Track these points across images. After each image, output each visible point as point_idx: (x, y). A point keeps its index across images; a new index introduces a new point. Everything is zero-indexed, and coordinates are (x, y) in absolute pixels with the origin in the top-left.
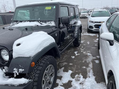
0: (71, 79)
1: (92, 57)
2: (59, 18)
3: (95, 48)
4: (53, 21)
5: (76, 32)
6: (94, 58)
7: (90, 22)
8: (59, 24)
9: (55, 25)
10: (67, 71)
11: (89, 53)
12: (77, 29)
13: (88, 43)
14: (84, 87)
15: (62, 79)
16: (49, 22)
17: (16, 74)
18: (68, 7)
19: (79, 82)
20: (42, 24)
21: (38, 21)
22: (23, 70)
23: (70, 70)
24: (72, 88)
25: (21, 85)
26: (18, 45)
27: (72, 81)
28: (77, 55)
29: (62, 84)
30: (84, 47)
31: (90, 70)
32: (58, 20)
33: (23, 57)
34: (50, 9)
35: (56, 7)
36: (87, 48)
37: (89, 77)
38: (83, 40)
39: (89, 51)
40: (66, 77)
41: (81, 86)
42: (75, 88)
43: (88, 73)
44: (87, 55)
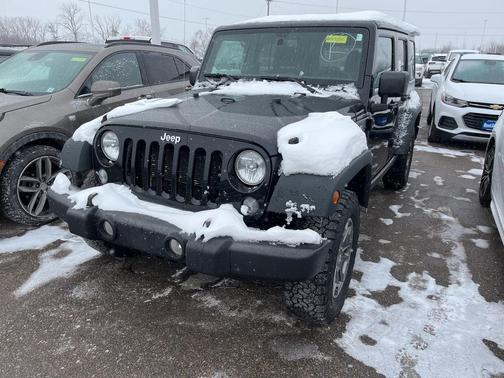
0: (396, 283)
1: (461, 227)
3: (467, 200)
4: (351, 82)
5: (404, 134)
6: (469, 231)
9: (357, 97)
10: (377, 260)
11: (446, 213)
12: (405, 121)
14: (444, 306)
15: (363, 278)
16: (339, 88)
18: (393, 40)
19: (426, 293)
20: (313, 91)
21: (299, 81)
22: (313, 207)
23: (384, 256)
24: (402, 304)
25: (305, 246)
27: (399, 288)
28: (399, 215)
29: (368, 293)
30: (423, 192)
31: (458, 265)
33: (313, 175)
34: (344, 42)
35: (363, 38)
36: (436, 198)
37: (459, 283)
39: (445, 208)
40: (377, 274)
41: (434, 304)
42: (414, 306)
43: (451, 272)
44: (439, 221)
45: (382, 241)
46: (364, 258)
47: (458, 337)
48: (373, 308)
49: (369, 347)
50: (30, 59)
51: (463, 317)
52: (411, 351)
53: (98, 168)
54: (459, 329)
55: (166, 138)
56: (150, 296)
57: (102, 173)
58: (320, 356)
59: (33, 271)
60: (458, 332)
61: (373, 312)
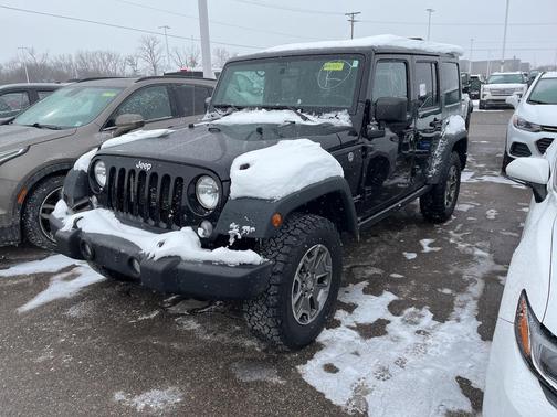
0: (389, 316)
1: (492, 263)
2: (368, 103)
3: (514, 234)
4: (344, 109)
5: (437, 162)
6: (499, 267)
7: (518, 124)
8: (366, 120)
9: (349, 124)
10: (378, 293)
11: (481, 248)
13: (492, 214)
14: (430, 341)
15: (355, 311)
16: (332, 115)
17: (236, 237)
18: (406, 64)
20: (306, 119)
21: (295, 109)
22: (253, 229)
23: (390, 290)
24: (384, 337)
25: (243, 265)
26: (245, 167)
27: (389, 322)
28: (427, 249)
29: (354, 325)
31: (466, 302)
32: (362, 106)
33: (256, 199)
34: (341, 68)
35: (359, 65)
37: (458, 320)
38: (472, 199)
39: (484, 243)
40: (372, 308)
41: (419, 339)
42: (397, 339)
43: (455, 309)
44: (470, 257)
45: (395, 275)
46: (366, 291)
47: (429, 371)
48: (351, 338)
49: (330, 374)
50: (67, 95)
51: (444, 353)
52: (371, 381)
53: (91, 194)
54: (433, 364)
55: (141, 165)
56: (136, 317)
57: (94, 199)
58: (276, 380)
59: (41, 290)
60: (432, 367)
61: (350, 343)
